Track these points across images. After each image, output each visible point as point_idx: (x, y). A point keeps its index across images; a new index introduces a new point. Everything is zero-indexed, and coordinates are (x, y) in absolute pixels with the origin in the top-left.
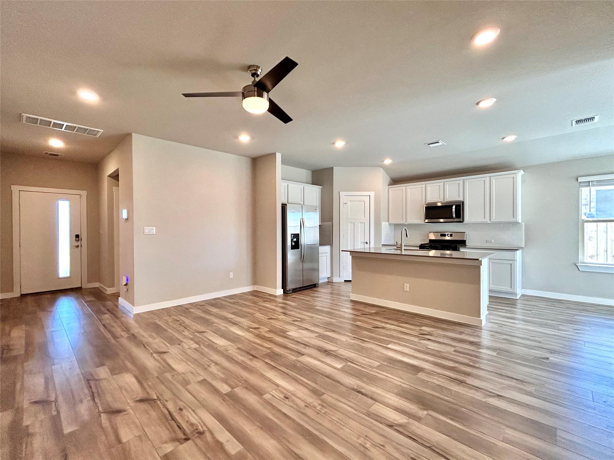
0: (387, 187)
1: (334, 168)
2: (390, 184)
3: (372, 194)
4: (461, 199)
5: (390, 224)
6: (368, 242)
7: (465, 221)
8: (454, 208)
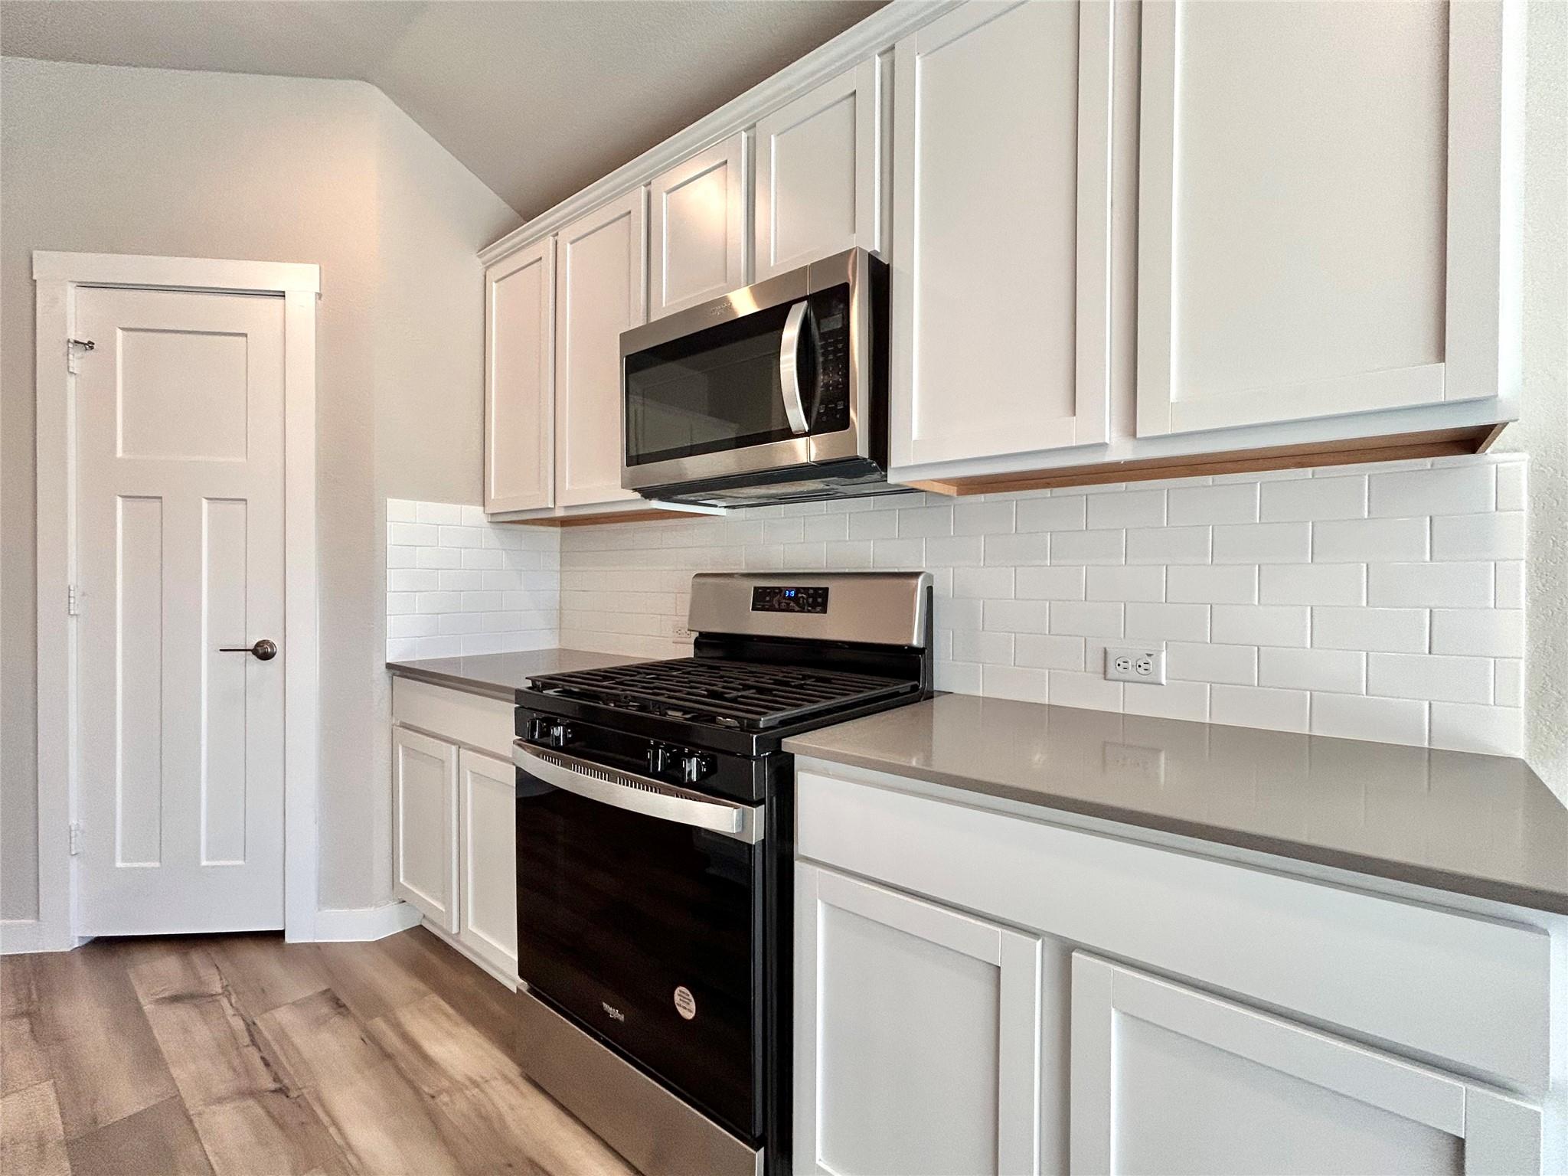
0: (477, 264)
2: (495, 239)
4: (868, 240)
5: (505, 520)
7: (892, 466)
8: (791, 333)
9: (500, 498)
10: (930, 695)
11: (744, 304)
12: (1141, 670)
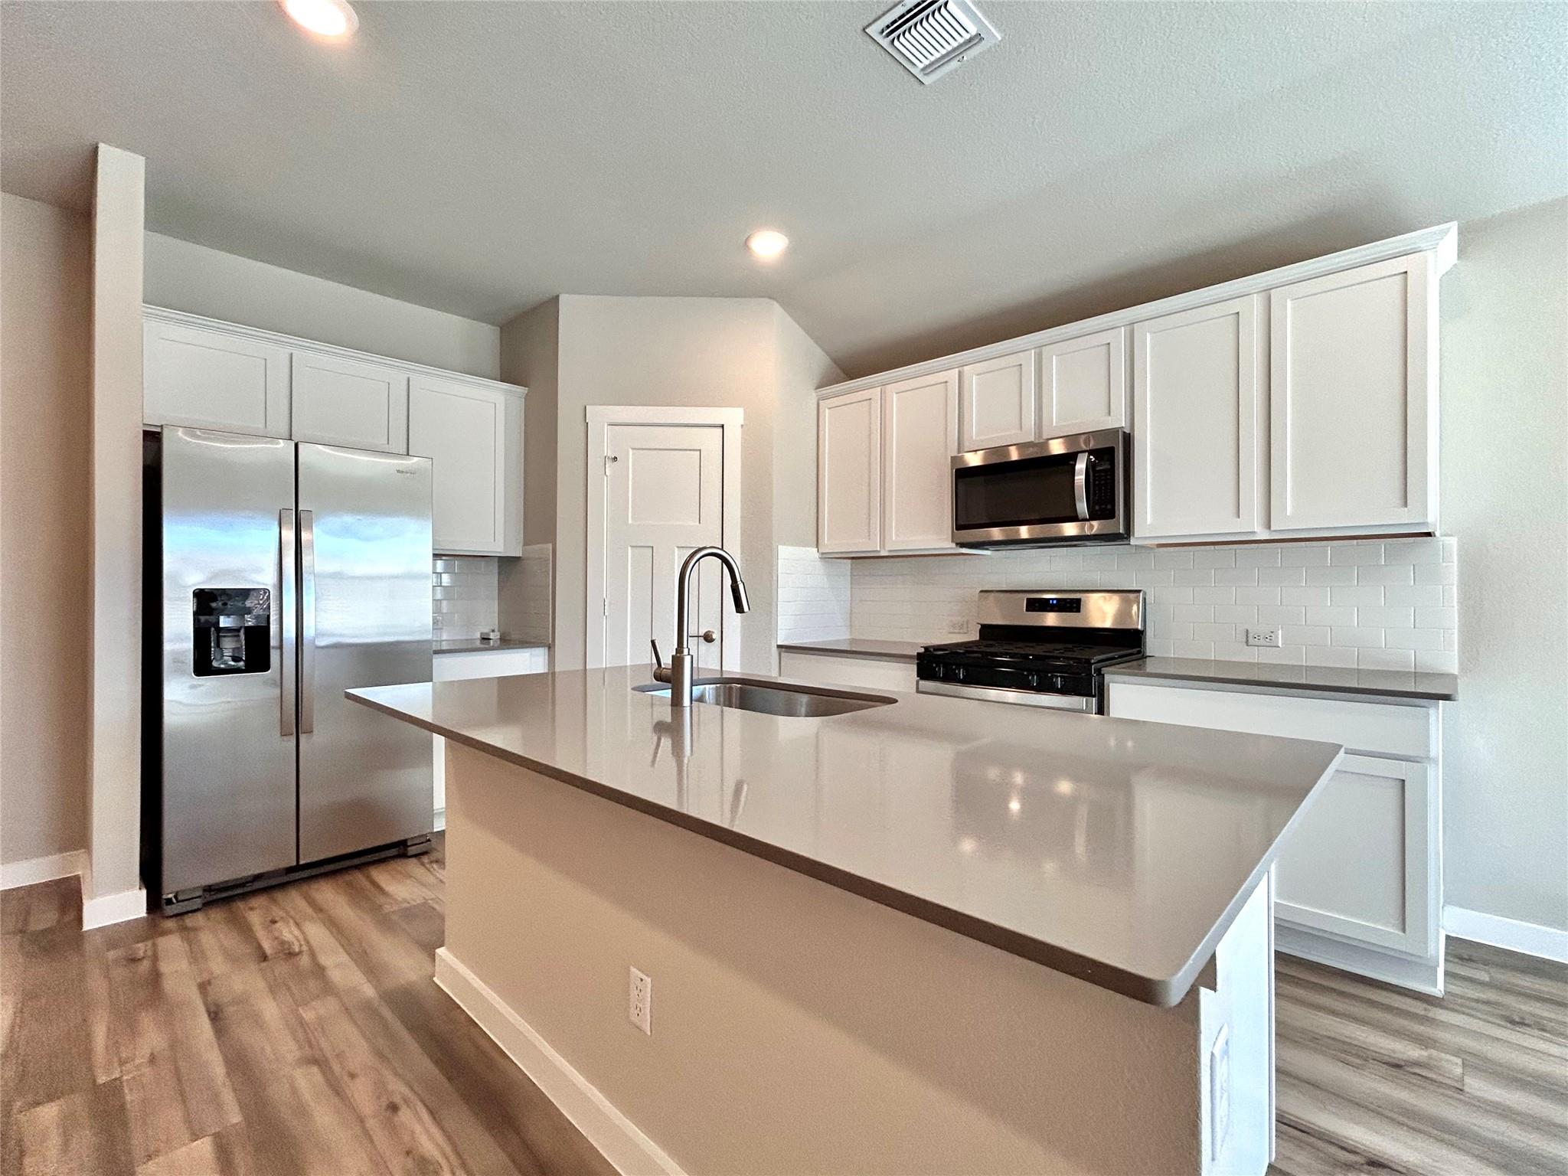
0: (813, 396)
1: (563, 298)
2: (826, 382)
3: (733, 417)
4: (1118, 420)
5: (827, 558)
6: (716, 636)
7: (1136, 535)
8: (1081, 466)
9: (829, 544)
10: (1144, 657)
11: (1057, 448)
12: (1267, 640)
